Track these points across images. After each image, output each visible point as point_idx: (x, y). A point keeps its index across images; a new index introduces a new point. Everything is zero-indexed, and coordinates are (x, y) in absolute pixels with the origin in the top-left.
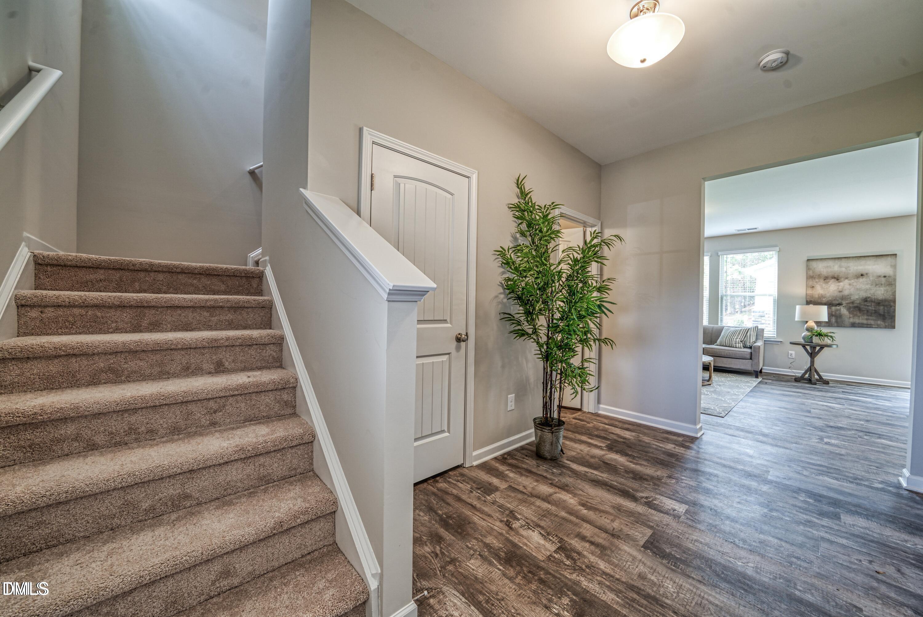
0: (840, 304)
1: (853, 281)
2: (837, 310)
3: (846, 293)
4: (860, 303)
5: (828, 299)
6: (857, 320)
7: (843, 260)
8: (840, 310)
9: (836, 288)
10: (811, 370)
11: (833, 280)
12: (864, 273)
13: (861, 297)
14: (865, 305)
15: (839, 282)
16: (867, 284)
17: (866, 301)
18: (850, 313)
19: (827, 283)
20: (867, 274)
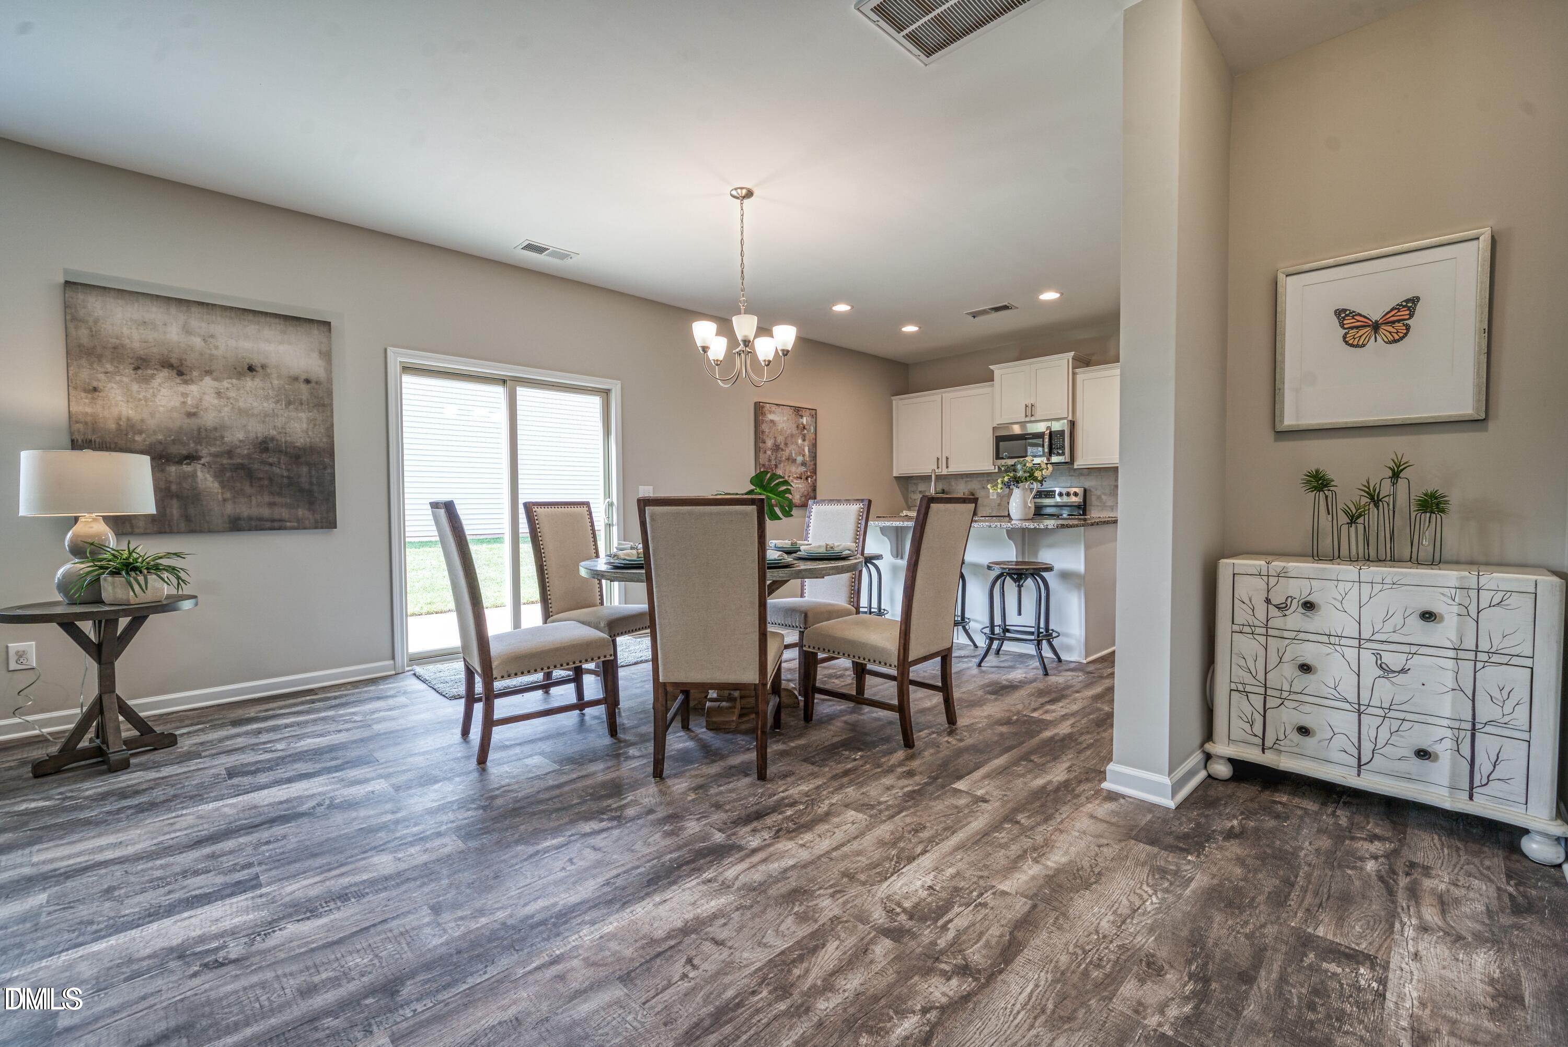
0: (191, 458)
1: (225, 384)
2: (184, 477)
3: (209, 419)
4: (249, 456)
5: (153, 439)
6: (245, 509)
7: (194, 309)
8: (194, 475)
9: (176, 402)
10: (101, 712)
11: (165, 373)
12: (256, 361)
13: (252, 435)
14: (263, 462)
15: (186, 382)
16: (267, 398)
17: (266, 450)
18: (223, 487)
19: (147, 380)
20: (263, 367)
